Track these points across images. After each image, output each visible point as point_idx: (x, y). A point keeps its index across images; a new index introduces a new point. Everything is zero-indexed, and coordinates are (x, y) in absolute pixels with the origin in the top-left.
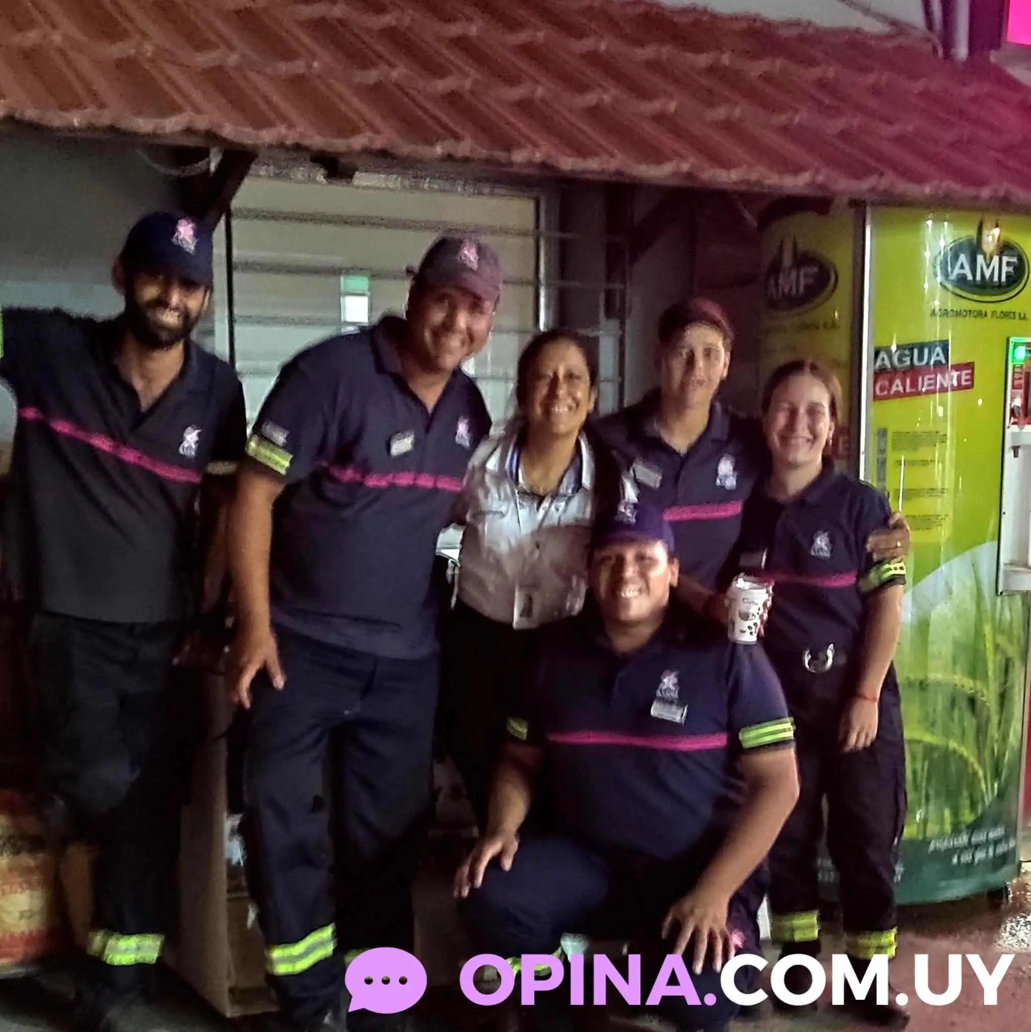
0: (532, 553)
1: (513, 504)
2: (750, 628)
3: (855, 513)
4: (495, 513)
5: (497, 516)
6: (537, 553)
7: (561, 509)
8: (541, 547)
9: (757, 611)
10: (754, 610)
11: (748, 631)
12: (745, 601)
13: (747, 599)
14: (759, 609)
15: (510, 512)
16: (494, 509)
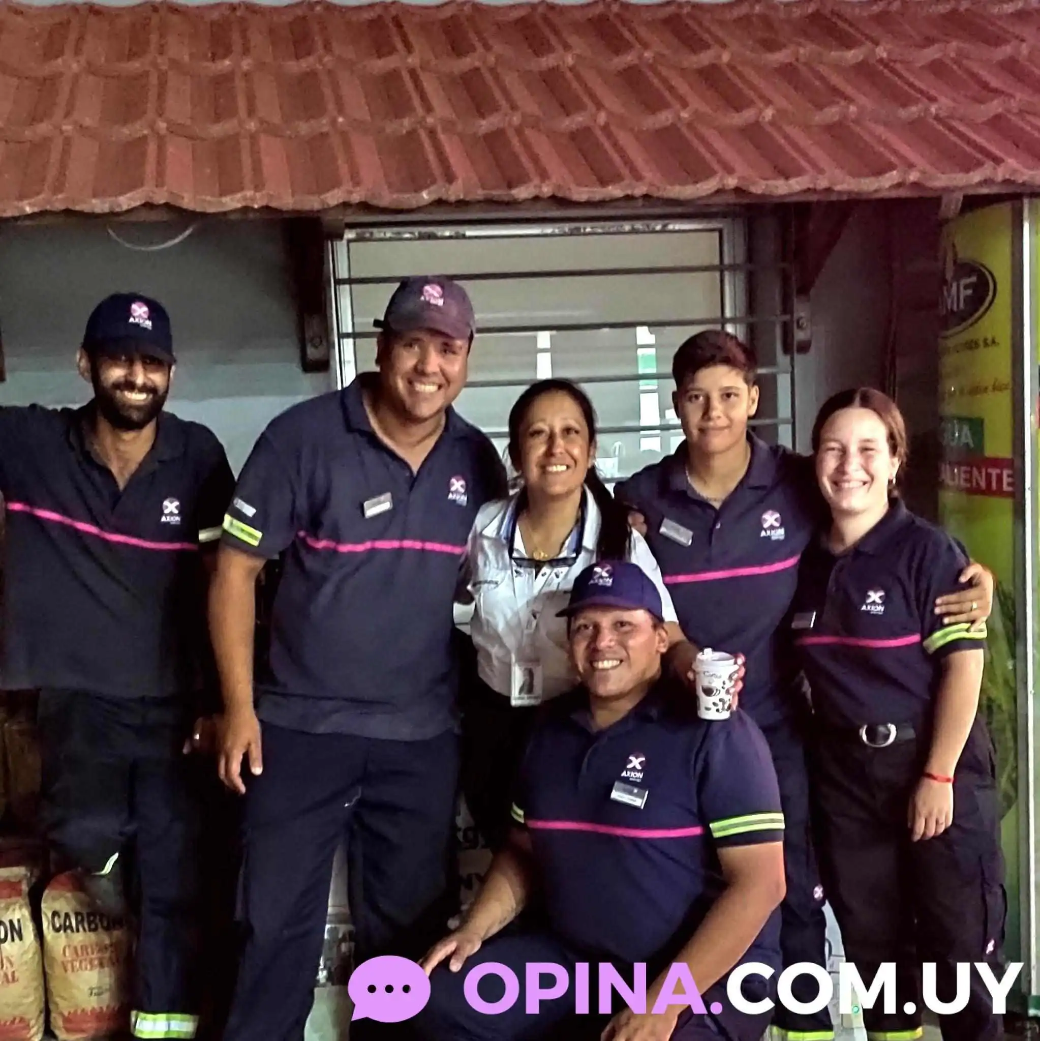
0: (529, 623)
1: (509, 572)
2: (714, 704)
3: (915, 565)
4: (490, 582)
5: (493, 586)
6: (534, 623)
7: (561, 576)
8: (538, 616)
9: (722, 685)
10: (716, 684)
11: (714, 708)
12: (707, 674)
13: (708, 672)
14: (724, 683)
15: (506, 579)
16: (489, 579)
